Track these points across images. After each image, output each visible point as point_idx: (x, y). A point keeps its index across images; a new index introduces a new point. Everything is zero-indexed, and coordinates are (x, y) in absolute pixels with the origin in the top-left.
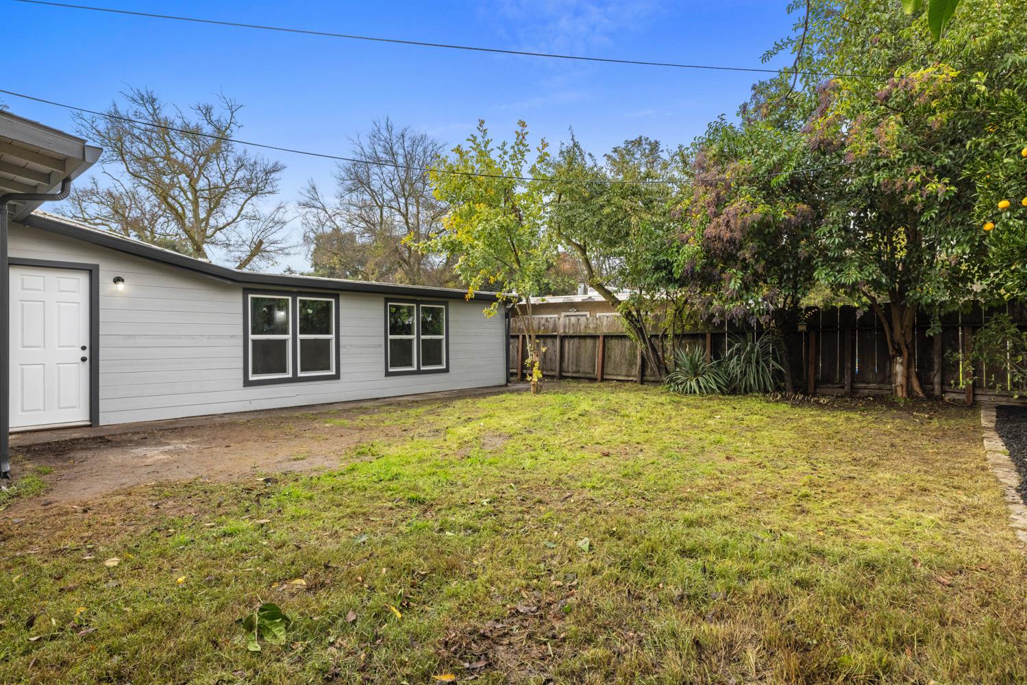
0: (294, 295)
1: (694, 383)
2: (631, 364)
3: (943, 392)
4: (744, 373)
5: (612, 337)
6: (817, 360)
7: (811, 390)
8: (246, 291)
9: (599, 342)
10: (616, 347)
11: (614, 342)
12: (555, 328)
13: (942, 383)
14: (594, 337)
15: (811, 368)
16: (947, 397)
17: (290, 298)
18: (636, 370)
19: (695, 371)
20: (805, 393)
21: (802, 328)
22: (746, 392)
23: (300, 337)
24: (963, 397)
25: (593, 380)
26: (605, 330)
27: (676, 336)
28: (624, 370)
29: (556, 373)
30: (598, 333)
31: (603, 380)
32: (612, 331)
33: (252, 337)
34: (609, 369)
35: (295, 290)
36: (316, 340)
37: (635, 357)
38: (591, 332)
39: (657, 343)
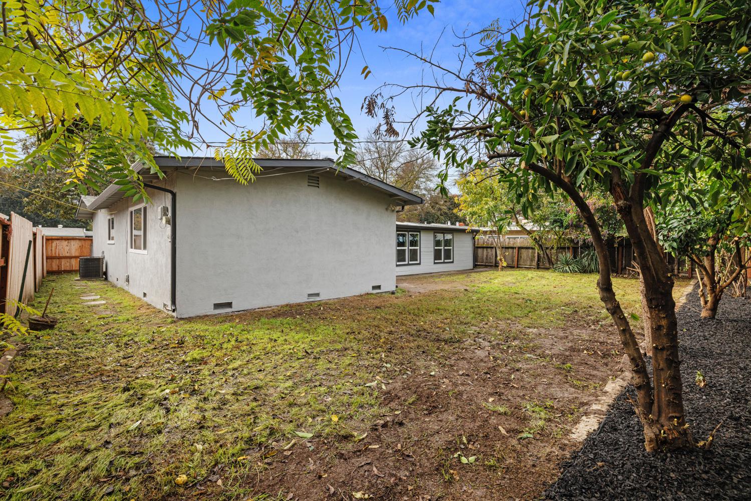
1: (567, 268)
2: (532, 260)
3: (679, 273)
4: (589, 265)
5: (523, 248)
6: (622, 259)
7: (619, 272)
9: (516, 251)
10: (524, 253)
11: (523, 250)
12: (492, 244)
13: (678, 269)
14: (512, 248)
15: (620, 263)
16: (680, 275)
18: (535, 263)
19: (568, 264)
20: (617, 273)
21: (616, 245)
22: (590, 272)
24: (687, 275)
25: (514, 267)
26: (518, 245)
27: (558, 248)
28: (528, 263)
29: (494, 264)
30: (515, 246)
31: (518, 267)
32: (522, 245)
34: (521, 262)
37: (534, 257)
38: (511, 245)
39: (548, 251)
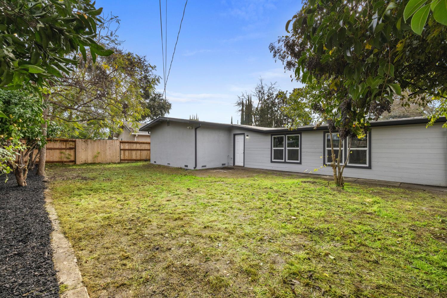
0: (285, 135)
8: (272, 135)
17: (284, 136)
23: (287, 148)
33: (273, 148)
35: (285, 133)
36: (293, 149)
